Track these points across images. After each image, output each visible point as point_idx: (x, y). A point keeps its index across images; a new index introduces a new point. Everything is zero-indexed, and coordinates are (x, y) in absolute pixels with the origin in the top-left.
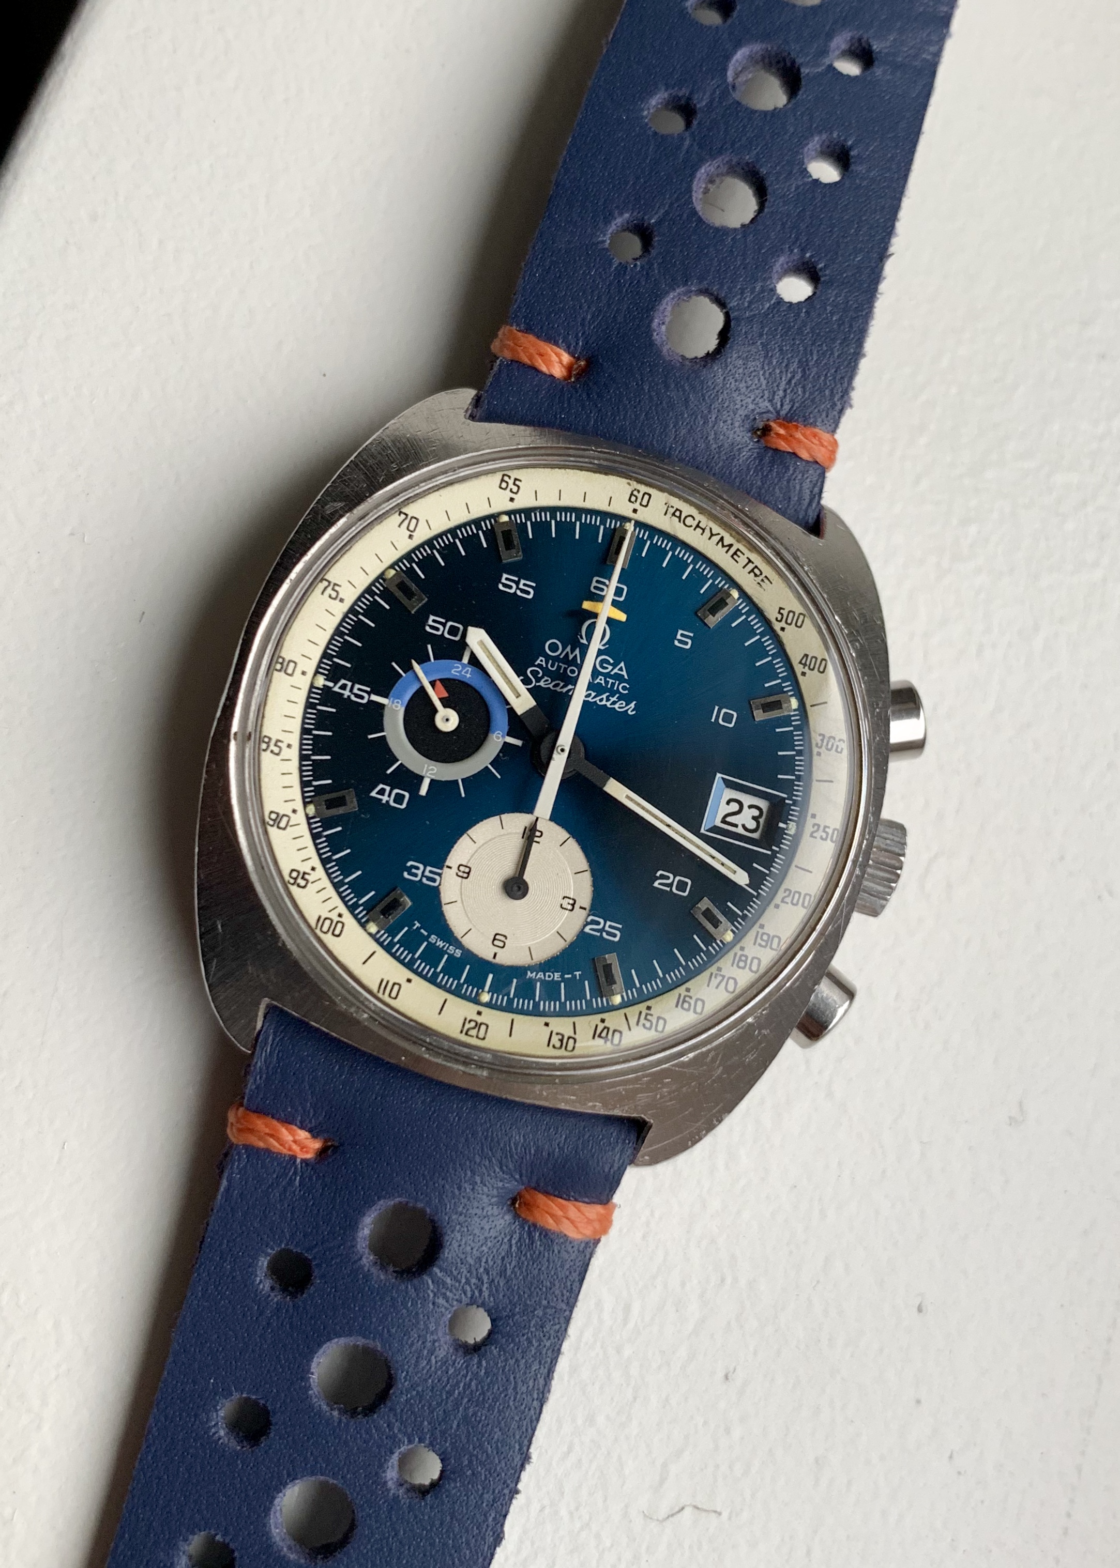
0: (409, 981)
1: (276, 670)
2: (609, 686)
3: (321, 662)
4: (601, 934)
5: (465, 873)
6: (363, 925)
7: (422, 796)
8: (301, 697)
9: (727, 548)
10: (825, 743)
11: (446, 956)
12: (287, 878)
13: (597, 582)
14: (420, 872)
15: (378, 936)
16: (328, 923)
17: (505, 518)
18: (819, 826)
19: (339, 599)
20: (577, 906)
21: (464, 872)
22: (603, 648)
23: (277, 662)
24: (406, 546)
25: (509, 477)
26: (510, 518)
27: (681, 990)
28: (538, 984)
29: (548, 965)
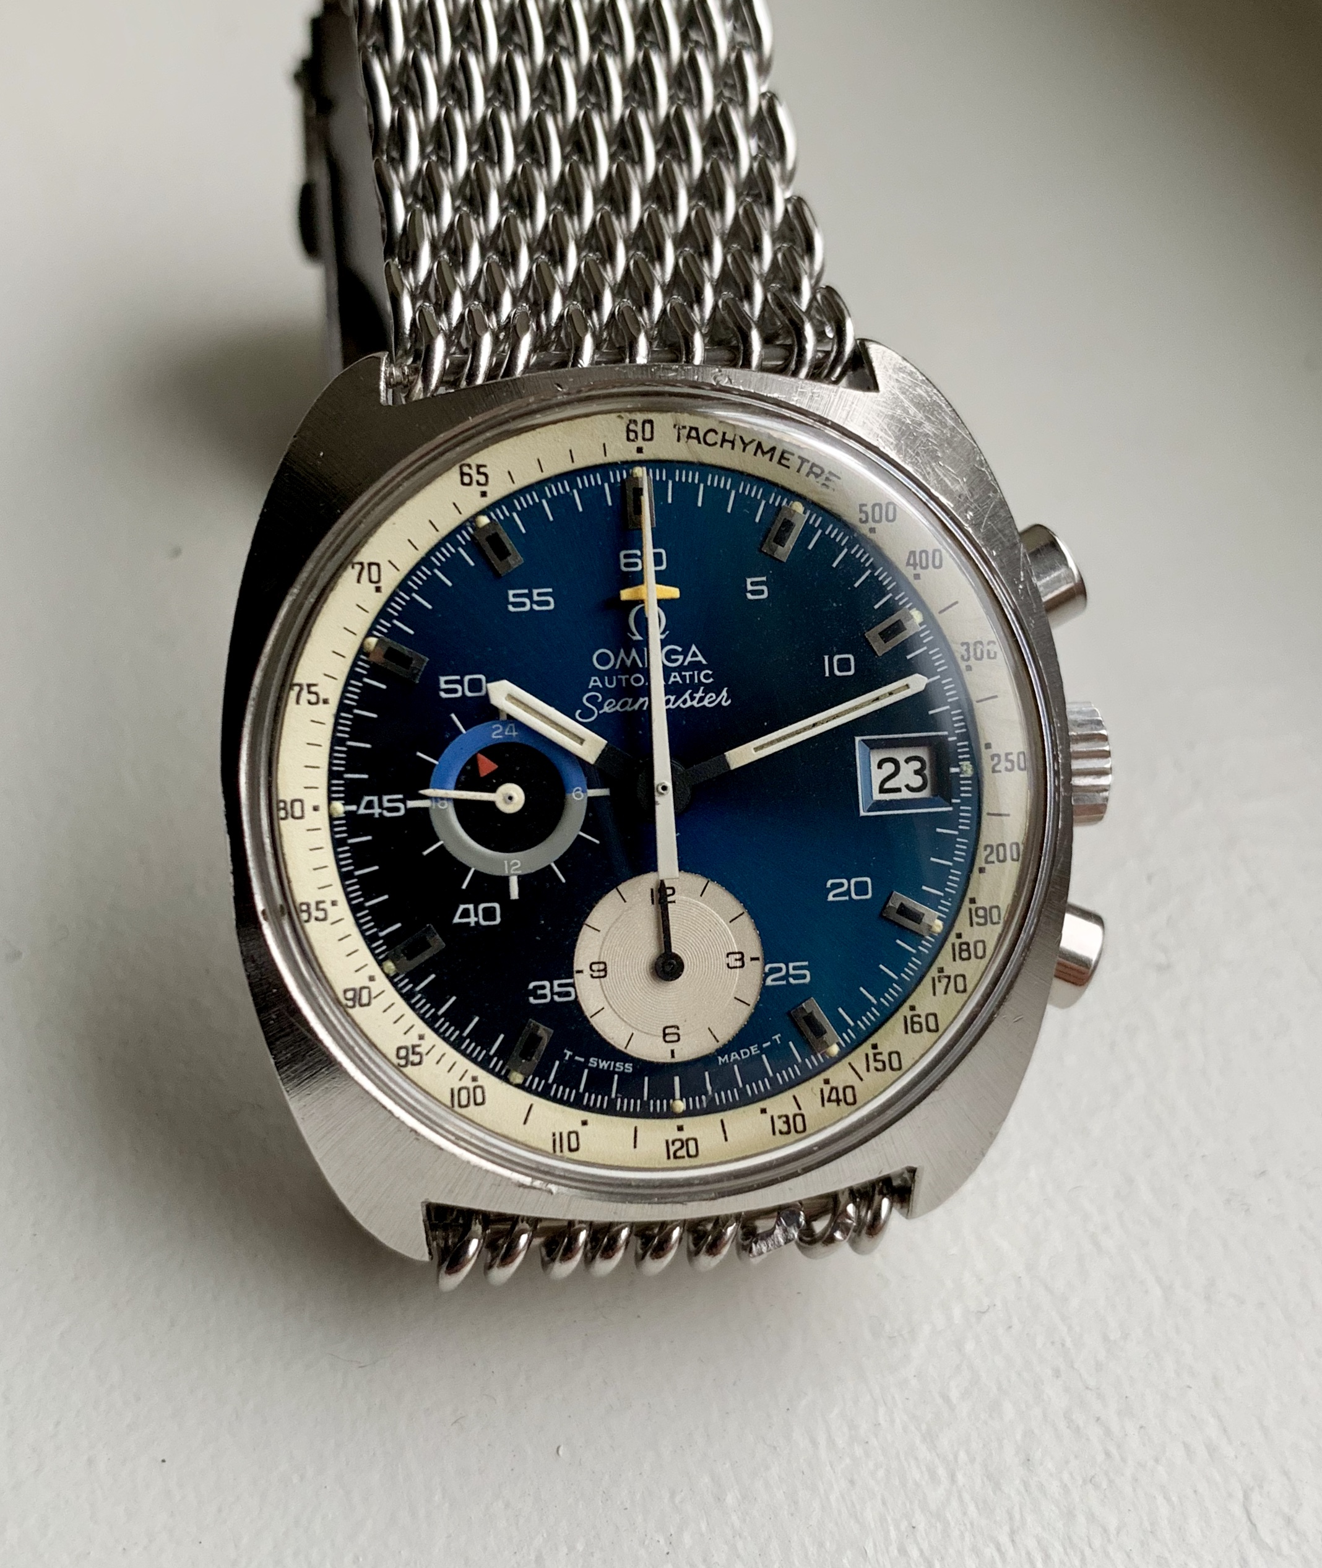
0: (584, 1123)
1: (283, 819)
2: (688, 681)
3: (330, 785)
4: (788, 981)
5: (601, 970)
6: (505, 1079)
7: (516, 900)
8: (324, 838)
9: (769, 455)
10: (972, 654)
11: (616, 1077)
12: (396, 1061)
13: (626, 556)
14: (547, 990)
15: (527, 1084)
16: (464, 1093)
17: (484, 520)
18: (998, 756)
19: (321, 701)
20: (747, 959)
21: (599, 971)
22: (663, 637)
23: (279, 809)
24: (375, 603)
25: (469, 466)
26: (490, 518)
27: (905, 1010)
28: (736, 1067)
29: (740, 1040)
